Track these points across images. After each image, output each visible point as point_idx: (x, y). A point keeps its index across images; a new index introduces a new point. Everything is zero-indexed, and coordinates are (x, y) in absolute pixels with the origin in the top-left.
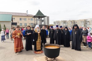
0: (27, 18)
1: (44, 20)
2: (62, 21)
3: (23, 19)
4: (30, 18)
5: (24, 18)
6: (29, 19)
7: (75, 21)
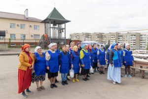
0: (27, 24)
1: (65, 29)
2: (83, 34)
3: (18, 25)
4: (33, 24)
5: (19, 23)
6: (31, 26)
7: (103, 35)
